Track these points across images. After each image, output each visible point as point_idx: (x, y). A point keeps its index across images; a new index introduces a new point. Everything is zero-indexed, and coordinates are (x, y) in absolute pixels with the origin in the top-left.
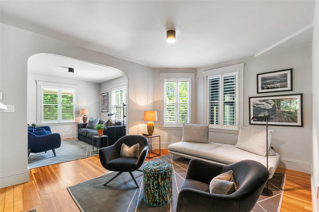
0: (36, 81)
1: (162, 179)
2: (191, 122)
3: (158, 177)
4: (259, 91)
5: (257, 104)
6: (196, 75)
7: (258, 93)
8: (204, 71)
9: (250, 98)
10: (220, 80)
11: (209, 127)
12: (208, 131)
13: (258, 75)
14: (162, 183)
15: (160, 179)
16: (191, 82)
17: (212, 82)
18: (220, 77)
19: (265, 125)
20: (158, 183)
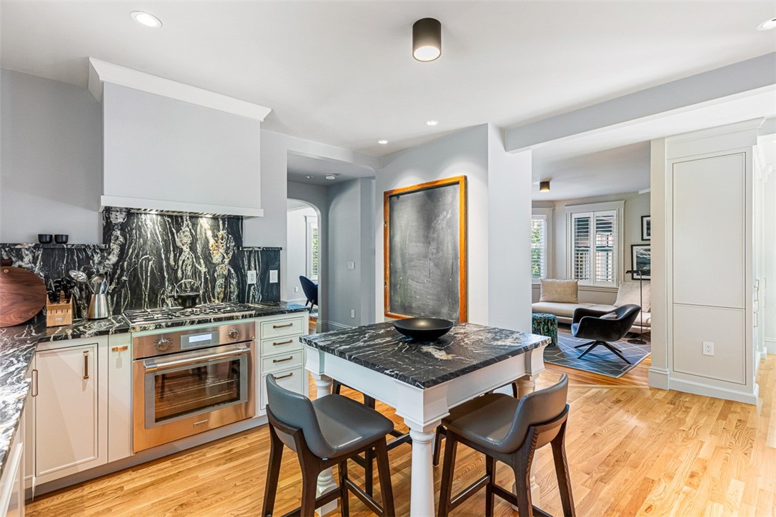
0: (306, 217)
1: (551, 325)
2: (548, 277)
3: (548, 322)
4: (644, 238)
5: (642, 254)
6: (554, 210)
7: (643, 239)
8: (566, 206)
9: (632, 246)
10: (592, 220)
11: (579, 284)
12: (577, 290)
13: (642, 217)
14: (551, 328)
15: (549, 324)
16: (547, 220)
17: (578, 221)
18: (592, 216)
19: (639, 279)
20: (548, 328)
